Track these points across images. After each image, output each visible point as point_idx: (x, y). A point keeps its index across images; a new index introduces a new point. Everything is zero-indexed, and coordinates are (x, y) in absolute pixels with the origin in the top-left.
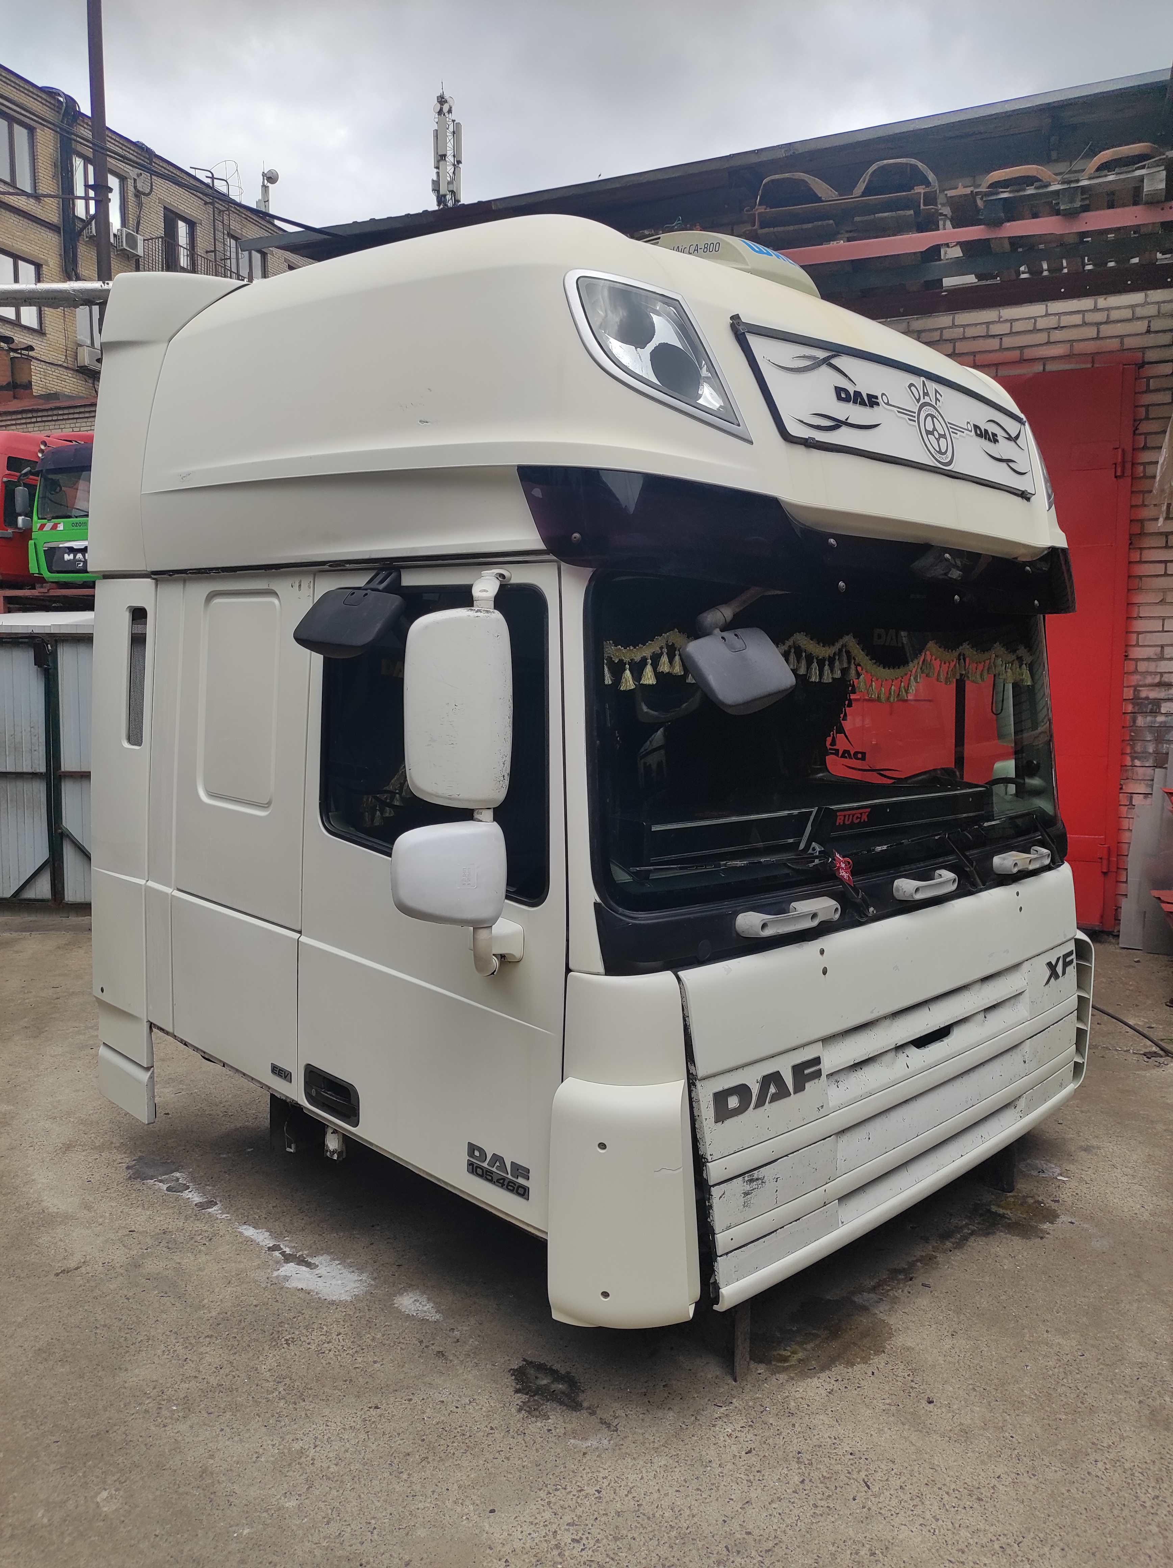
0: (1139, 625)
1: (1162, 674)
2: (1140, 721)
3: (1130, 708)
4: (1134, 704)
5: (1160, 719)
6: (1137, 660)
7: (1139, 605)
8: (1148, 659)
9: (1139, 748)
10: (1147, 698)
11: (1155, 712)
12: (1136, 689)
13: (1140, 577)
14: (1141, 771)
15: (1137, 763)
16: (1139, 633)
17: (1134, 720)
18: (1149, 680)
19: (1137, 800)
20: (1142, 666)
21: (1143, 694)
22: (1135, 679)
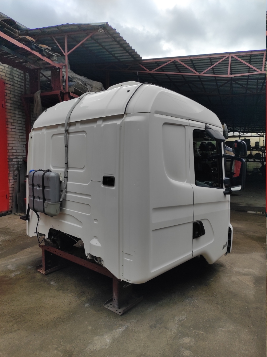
0: (9, 142)
1: (13, 153)
2: (10, 163)
3: (8, 160)
4: (9, 159)
5: (13, 163)
6: (9, 150)
7: (8, 137)
8: (10, 149)
9: (10, 169)
10: (11, 158)
11: (12, 161)
12: (9, 156)
13: (8, 131)
14: (11, 174)
15: (10, 173)
16: (9, 143)
17: (9, 163)
18: (11, 154)
19: (11, 181)
20: (10, 151)
21: (10, 157)
22: (9, 154)
